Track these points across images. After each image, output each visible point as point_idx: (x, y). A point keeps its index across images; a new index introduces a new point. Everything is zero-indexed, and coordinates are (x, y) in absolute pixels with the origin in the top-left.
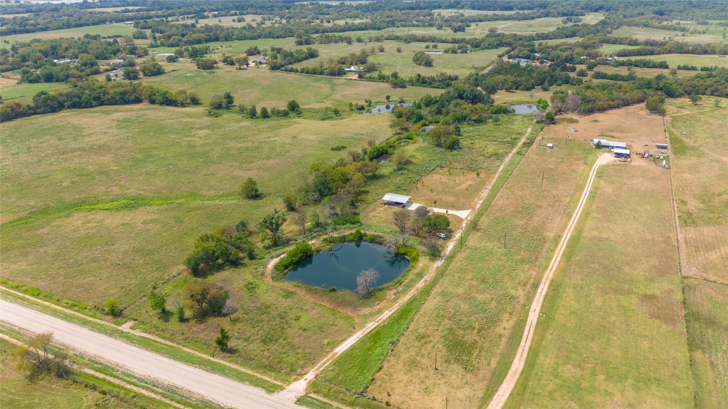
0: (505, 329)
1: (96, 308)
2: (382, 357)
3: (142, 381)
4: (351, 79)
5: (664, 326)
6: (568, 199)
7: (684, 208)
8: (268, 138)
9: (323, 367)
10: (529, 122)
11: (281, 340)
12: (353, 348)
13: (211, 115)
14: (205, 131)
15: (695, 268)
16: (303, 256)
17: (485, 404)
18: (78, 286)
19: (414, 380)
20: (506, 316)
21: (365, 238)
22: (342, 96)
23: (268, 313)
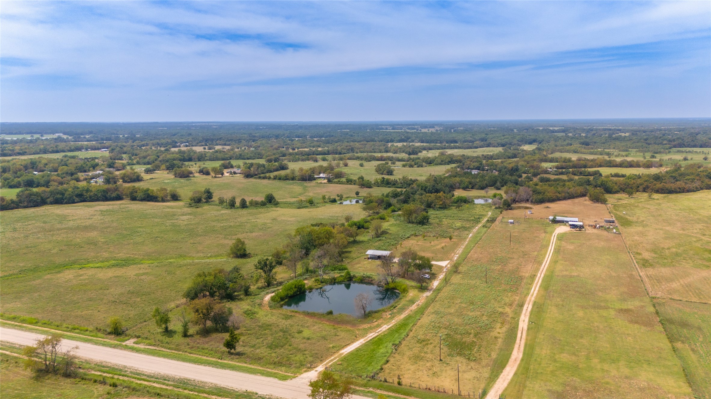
0: (499, 333)
1: (98, 330)
2: (388, 355)
3: (152, 377)
4: (321, 183)
5: (642, 327)
6: (536, 253)
7: (640, 257)
8: (249, 220)
9: (332, 363)
10: (489, 208)
11: (286, 347)
12: (358, 350)
13: (192, 207)
14: (188, 216)
15: (660, 293)
16: (297, 291)
17: (492, 381)
18: (77, 317)
19: (421, 368)
20: (499, 325)
21: (354, 280)
22: (314, 193)
23: (271, 330)
